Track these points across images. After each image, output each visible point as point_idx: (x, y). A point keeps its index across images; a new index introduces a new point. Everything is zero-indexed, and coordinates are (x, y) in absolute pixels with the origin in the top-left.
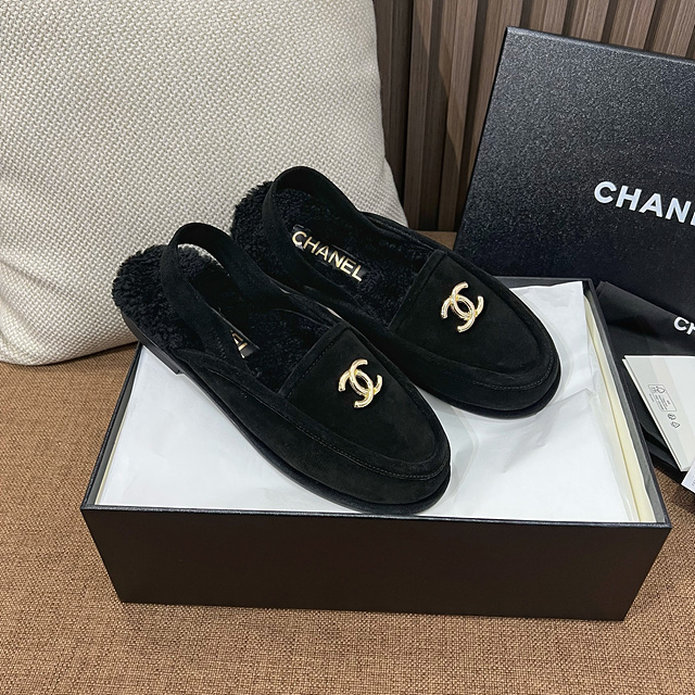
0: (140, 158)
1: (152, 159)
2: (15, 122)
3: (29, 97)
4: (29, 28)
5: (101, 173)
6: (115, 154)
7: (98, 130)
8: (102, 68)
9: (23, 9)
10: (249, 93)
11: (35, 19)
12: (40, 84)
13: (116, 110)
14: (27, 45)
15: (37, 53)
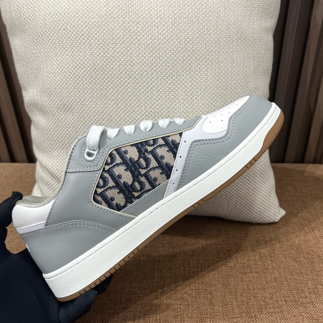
0: (117, 114)
1: (124, 116)
2: (57, 86)
3: (67, 74)
4: (75, 37)
5: (95, 120)
6: (104, 110)
7: (98, 96)
8: (107, 62)
9: (74, 27)
10: (186, 86)
11: (79, 33)
12: (74, 67)
13: (110, 85)
14: (72, 46)
15: (77, 50)
